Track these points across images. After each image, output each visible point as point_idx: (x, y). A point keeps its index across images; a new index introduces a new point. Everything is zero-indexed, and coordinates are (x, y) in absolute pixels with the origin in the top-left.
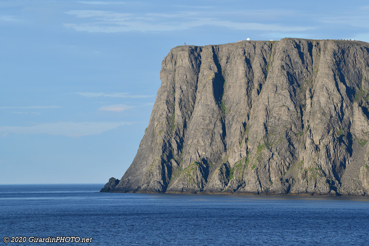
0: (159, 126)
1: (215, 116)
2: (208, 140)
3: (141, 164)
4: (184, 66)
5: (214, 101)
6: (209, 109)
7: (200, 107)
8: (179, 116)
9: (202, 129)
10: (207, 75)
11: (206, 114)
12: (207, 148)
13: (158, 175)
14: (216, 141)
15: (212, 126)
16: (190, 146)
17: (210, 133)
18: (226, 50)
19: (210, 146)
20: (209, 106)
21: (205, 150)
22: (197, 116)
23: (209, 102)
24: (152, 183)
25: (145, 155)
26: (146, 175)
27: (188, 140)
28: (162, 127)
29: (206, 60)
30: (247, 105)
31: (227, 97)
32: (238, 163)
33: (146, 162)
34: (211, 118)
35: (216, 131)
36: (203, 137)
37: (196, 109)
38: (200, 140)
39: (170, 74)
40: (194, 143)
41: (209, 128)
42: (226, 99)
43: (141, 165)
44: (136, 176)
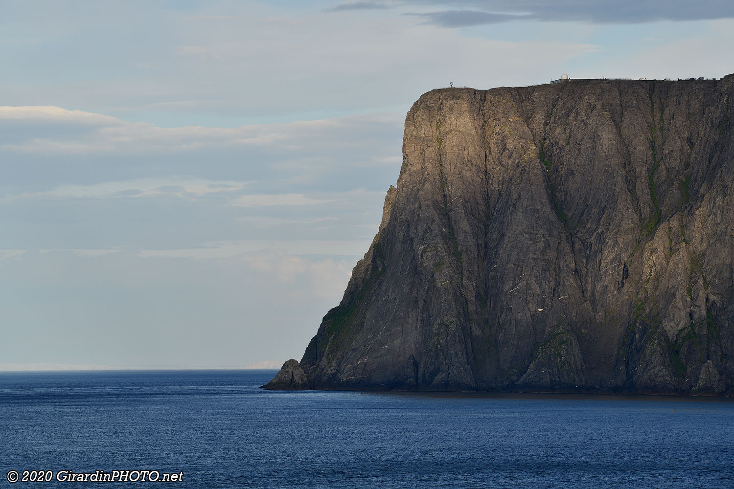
0: (430, 254)
1: (555, 233)
2: (549, 282)
3: (388, 331)
4: (461, 130)
5: (547, 201)
6: (539, 218)
7: (520, 214)
8: (466, 232)
9: (534, 259)
10: (515, 148)
11: (535, 229)
12: (547, 300)
13: (460, 355)
14: (564, 286)
15: (551, 255)
16: (510, 295)
17: (552, 269)
18: (540, 98)
19: (554, 295)
20: (538, 213)
21: (542, 303)
22: (516, 233)
23: (538, 203)
24: (455, 371)
25: (398, 313)
26: (430, 354)
27: (503, 283)
28: (439, 256)
29: (503, 118)
30: (634, 211)
31: (566, 194)
32: (686, 331)
33: (399, 329)
34: (547, 238)
35: (562, 263)
36: (537, 277)
37: (510, 218)
38: (533, 282)
39: (428, 146)
40: (519, 289)
41: (546, 257)
42: (563, 198)
43: (390, 334)
44: (381, 356)
